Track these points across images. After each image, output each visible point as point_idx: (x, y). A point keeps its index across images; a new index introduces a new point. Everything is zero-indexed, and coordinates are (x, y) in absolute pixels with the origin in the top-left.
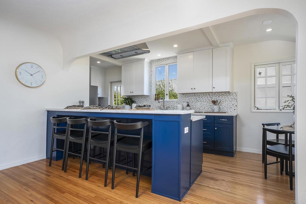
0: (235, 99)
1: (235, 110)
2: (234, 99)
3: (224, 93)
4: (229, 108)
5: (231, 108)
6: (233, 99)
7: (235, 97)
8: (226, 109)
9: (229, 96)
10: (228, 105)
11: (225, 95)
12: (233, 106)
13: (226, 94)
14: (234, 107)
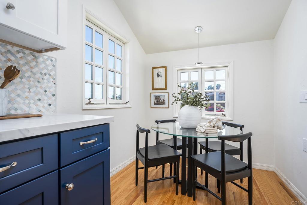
0: (50, 75)
1: (50, 105)
2: (47, 76)
3: (16, 49)
4: (34, 100)
5: (39, 100)
6: (45, 74)
7: (51, 70)
8: (24, 103)
9: (34, 63)
10: (30, 92)
11: (19, 55)
12: (46, 95)
13: (24, 53)
14: (50, 98)
